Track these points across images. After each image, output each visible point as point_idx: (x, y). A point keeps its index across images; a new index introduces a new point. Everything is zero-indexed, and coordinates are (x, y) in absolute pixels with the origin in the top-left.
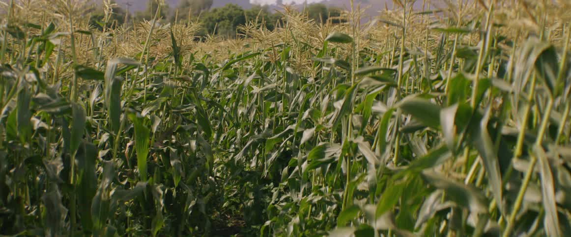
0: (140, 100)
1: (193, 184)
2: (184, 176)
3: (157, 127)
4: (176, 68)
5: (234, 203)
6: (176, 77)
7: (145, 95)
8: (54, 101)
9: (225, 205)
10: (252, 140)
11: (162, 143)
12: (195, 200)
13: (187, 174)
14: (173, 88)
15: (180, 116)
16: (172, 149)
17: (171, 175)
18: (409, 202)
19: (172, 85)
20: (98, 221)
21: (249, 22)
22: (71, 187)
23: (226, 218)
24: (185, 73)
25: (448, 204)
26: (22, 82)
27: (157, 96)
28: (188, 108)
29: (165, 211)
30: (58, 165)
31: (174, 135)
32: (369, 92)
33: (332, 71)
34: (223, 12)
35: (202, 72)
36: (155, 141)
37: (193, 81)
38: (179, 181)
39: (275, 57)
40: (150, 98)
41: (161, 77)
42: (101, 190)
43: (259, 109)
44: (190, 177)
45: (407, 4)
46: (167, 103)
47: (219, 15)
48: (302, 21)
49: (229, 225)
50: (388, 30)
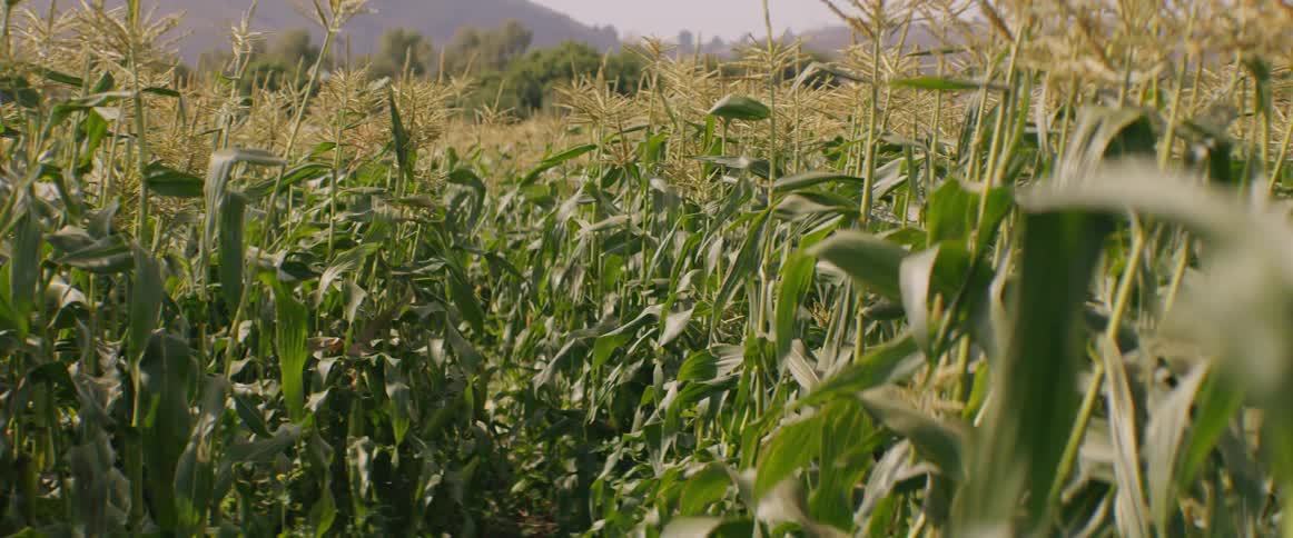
0: (321, 247)
1: (436, 439)
2: (416, 420)
3: (357, 311)
4: (402, 178)
5: (537, 485)
6: (402, 197)
7: (330, 238)
8: (98, 243)
9: (517, 487)
10: (573, 341)
11: (369, 346)
12: (438, 473)
13: (424, 415)
14: (393, 223)
15: (410, 286)
16: (388, 358)
17: (387, 416)
18: (840, 463)
19: (390, 214)
20: (189, 506)
21: (579, 79)
22: (131, 431)
23: (519, 518)
24: (422, 189)
25: (923, 467)
26: (24, 200)
27: (359, 241)
28: (426, 268)
29: (375, 499)
30: (109, 385)
31: (395, 328)
32: (809, 230)
33: (742, 186)
34: (555, 60)
35: (470, 189)
36: (353, 341)
37: (449, 209)
38: (405, 431)
39: (626, 154)
40: (343, 244)
41: (367, 199)
42: (197, 439)
43: (592, 272)
44: (431, 424)
45: (882, 33)
46: (380, 257)
47: (545, 65)
48: (691, 76)
49: (526, 532)
50: (858, 92)
